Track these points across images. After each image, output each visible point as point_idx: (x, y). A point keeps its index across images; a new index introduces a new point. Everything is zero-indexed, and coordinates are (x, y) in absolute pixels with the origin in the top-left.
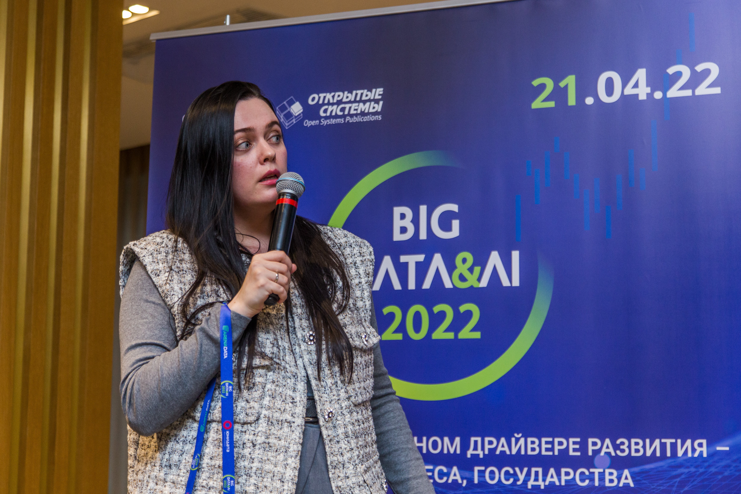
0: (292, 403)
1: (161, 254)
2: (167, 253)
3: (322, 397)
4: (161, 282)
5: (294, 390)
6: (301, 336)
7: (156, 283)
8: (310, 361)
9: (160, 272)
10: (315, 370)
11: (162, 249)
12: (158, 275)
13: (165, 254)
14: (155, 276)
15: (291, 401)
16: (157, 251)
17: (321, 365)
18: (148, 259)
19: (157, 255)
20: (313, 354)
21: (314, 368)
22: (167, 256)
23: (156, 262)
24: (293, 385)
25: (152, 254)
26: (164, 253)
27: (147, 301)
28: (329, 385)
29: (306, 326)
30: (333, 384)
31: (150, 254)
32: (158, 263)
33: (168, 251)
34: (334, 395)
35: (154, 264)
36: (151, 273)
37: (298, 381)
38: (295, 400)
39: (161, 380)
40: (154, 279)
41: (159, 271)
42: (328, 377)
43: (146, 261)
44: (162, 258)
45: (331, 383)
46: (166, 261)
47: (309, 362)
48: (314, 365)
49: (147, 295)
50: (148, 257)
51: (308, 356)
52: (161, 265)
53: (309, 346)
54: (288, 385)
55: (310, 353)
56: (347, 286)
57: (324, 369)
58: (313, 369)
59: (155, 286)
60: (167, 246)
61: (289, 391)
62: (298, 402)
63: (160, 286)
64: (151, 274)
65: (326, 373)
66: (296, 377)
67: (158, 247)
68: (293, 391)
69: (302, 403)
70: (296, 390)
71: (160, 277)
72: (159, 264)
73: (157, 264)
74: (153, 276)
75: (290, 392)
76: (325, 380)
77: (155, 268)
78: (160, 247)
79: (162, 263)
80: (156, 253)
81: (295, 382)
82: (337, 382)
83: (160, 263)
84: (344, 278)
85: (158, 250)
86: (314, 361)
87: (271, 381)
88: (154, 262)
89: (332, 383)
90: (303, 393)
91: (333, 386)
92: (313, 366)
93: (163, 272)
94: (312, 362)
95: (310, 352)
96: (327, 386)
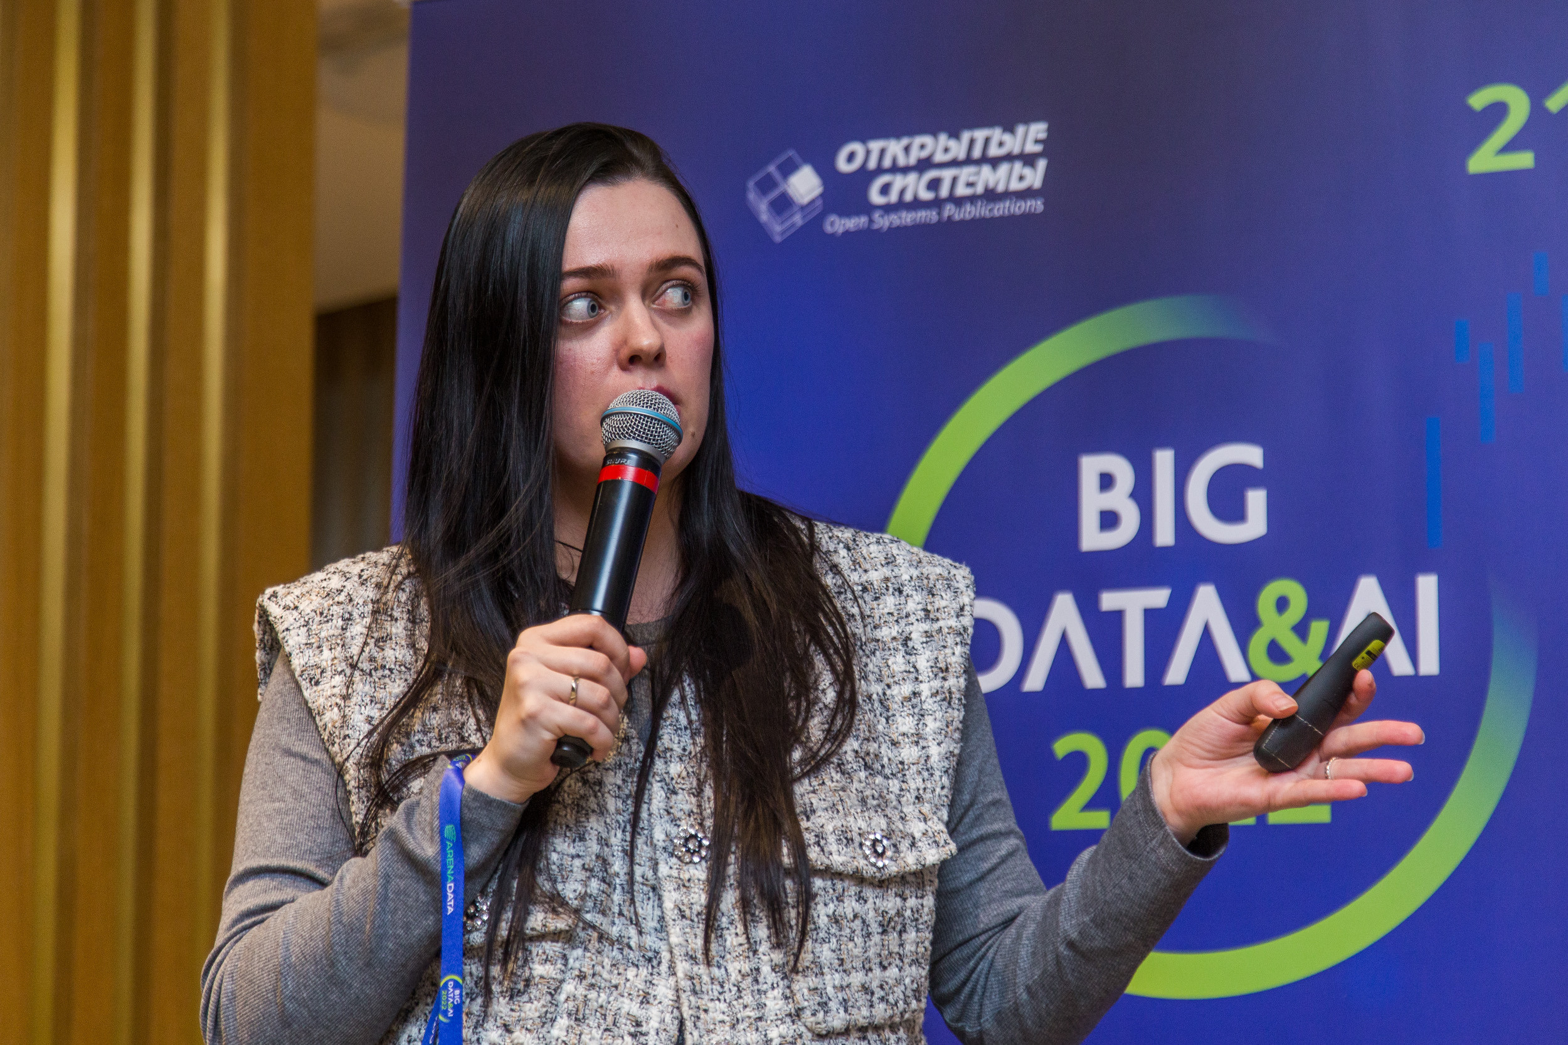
0: (633, 1035)
1: (330, 623)
2: (349, 619)
3: (706, 1011)
4: (321, 701)
5: (645, 1000)
6: (662, 837)
7: (310, 705)
8: (682, 907)
9: (322, 672)
10: (695, 935)
11: (335, 607)
12: (317, 683)
13: (340, 623)
14: (309, 685)
15: (632, 1030)
16: (321, 614)
17: (715, 919)
18: (296, 638)
19: (319, 627)
20: (697, 890)
21: (692, 927)
22: (346, 629)
23: (315, 645)
24: (642, 986)
25: (307, 624)
26: (340, 619)
27: (289, 753)
28: (734, 976)
29: (687, 813)
30: (743, 976)
31: (302, 624)
32: (319, 647)
33: (351, 615)
34: (745, 1007)
35: (311, 651)
36: (301, 676)
37: (659, 974)
38: (644, 1029)
39: (281, 973)
40: (306, 694)
41: (319, 671)
42: (734, 954)
43: (291, 642)
44: (331, 632)
45: (740, 971)
46: (341, 643)
47: (676, 911)
48: (692, 921)
49: (290, 735)
50: (297, 630)
51: (675, 895)
52: (327, 654)
53: (685, 868)
54: (628, 985)
55: (684, 886)
56: (848, 703)
57: (725, 932)
58: (688, 930)
59: (310, 710)
60: (351, 600)
61: (626, 1001)
62: (653, 1033)
63: (319, 713)
64: (299, 679)
65: (728, 944)
66: (655, 963)
67: (326, 605)
68: (642, 1003)
69: (663, 1036)
70: (651, 1000)
71: (320, 687)
72: (322, 651)
73: (317, 652)
74: (304, 684)
75: (631, 1006)
76: (725, 964)
77: (311, 662)
78: (331, 602)
79: (331, 649)
80: (318, 619)
81: (650, 978)
82: (758, 970)
83: (324, 648)
84: (845, 680)
85: (325, 612)
86: (697, 908)
87: (577, 973)
88: (309, 645)
89: (743, 971)
90: (670, 1009)
91: (743, 979)
92: (689, 922)
93: (328, 674)
94: (688, 913)
95: (687, 884)
96: (728, 980)
